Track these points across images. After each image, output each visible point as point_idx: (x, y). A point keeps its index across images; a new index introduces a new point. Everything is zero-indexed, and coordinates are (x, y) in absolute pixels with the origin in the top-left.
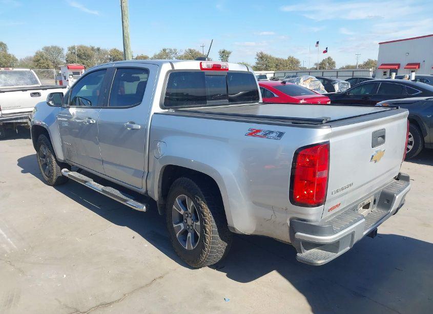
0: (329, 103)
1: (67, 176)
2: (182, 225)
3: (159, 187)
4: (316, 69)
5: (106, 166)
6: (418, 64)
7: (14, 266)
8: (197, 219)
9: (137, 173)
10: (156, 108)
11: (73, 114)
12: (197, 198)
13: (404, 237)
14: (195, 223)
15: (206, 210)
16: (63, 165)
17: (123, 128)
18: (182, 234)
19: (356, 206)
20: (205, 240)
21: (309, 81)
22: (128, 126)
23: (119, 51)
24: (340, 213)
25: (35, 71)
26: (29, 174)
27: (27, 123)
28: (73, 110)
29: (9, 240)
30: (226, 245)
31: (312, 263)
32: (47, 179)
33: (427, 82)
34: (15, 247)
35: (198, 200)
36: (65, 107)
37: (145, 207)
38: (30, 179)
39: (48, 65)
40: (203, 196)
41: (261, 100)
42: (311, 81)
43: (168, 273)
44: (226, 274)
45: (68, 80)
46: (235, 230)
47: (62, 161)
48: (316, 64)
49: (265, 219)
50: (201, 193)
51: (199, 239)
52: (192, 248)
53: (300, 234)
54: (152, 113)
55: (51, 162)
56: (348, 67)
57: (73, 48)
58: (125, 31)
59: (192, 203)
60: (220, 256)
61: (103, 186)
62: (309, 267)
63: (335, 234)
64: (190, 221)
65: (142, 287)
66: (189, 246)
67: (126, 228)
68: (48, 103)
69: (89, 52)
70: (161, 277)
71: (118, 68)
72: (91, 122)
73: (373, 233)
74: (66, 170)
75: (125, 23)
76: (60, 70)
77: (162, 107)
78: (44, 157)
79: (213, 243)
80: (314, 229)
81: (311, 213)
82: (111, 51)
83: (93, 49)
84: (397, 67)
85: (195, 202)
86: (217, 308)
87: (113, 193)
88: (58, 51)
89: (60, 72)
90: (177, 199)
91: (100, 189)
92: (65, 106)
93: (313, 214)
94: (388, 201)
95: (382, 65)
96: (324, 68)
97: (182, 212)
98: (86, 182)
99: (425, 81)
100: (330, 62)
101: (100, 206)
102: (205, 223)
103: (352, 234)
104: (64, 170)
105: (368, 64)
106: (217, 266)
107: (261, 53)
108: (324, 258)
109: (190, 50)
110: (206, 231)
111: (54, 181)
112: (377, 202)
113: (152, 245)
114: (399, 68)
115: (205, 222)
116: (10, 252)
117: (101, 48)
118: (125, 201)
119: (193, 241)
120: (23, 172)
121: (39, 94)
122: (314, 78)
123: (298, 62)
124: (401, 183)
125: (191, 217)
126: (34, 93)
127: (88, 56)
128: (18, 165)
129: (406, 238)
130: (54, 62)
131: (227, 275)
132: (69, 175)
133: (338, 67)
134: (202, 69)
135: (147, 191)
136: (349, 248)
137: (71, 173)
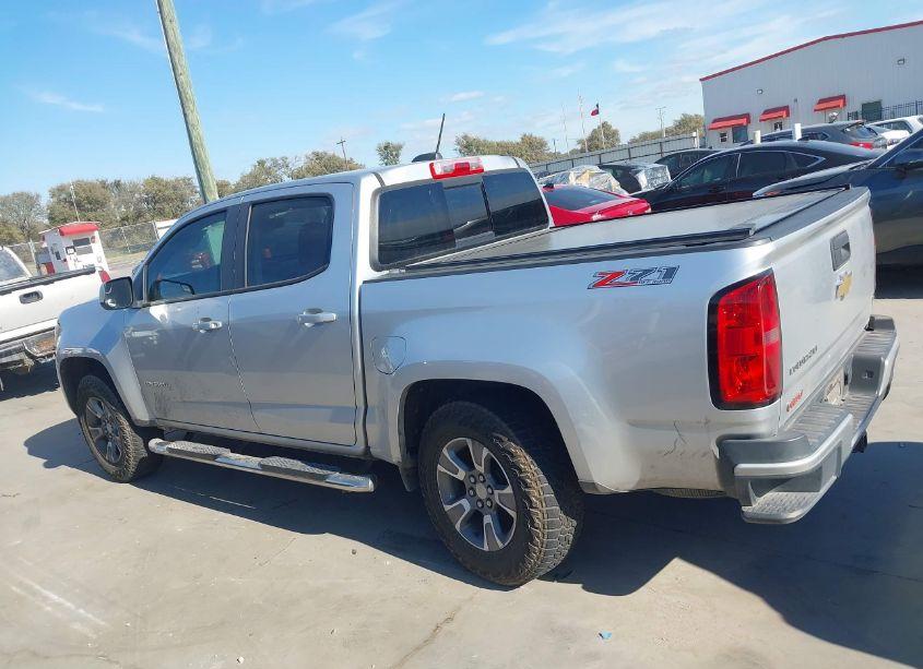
0: (650, 210)
1: (167, 453)
2: (464, 502)
3: (400, 434)
4: (582, 151)
5: (258, 414)
6: (786, 109)
7: (117, 663)
8: (501, 483)
9: (339, 414)
10: (364, 271)
11: (162, 316)
12: (498, 438)
13: (899, 443)
14: (496, 492)
15: (523, 460)
16: (148, 432)
17: (294, 326)
18: (468, 522)
19: (822, 393)
20: (533, 522)
21: (587, 175)
22: (305, 319)
23: (162, 180)
24: (801, 412)
25: (12, 248)
26: (64, 469)
27: (21, 361)
28: (159, 311)
29: (82, 611)
30: (575, 523)
31: (779, 521)
32: (112, 469)
33: (824, 137)
34: (103, 623)
35: (502, 441)
36: (139, 306)
37: (370, 482)
38: (68, 477)
39: (10, 235)
40: (510, 431)
41: (551, 223)
42: (592, 175)
43: (459, 608)
44: (580, 586)
45: (65, 260)
46: (597, 489)
47: (147, 424)
48: (580, 142)
49: (659, 452)
50: (504, 425)
51: (516, 525)
52: (501, 545)
53: (744, 467)
54: (359, 283)
55: (119, 431)
56: (644, 137)
57: (61, 189)
58: (194, 134)
59: (485, 452)
60: (565, 549)
61: (259, 459)
62: (772, 529)
63: (813, 452)
64: (482, 492)
65: (418, 649)
66: (492, 542)
67: (328, 537)
68: (104, 305)
69: (98, 194)
70: (449, 620)
71: (254, 204)
72: (213, 326)
73: (862, 443)
74: (159, 440)
75: (190, 118)
76: (44, 239)
77: (376, 267)
78: (98, 422)
79: (551, 524)
80: (773, 451)
81: (760, 419)
82: (147, 183)
83: (104, 184)
84: (744, 121)
85: (494, 448)
86: (594, 656)
87: (289, 466)
88: (29, 201)
89: (45, 245)
90: (445, 451)
91: (255, 465)
92: (139, 304)
93: (763, 421)
94: (871, 374)
95: (715, 121)
96: (597, 147)
97: (461, 475)
98: (215, 457)
99: (819, 136)
100: (608, 133)
101: (250, 503)
102: (527, 486)
103: (839, 449)
104: (153, 443)
105: (685, 125)
106: (559, 574)
107: (465, 137)
108: (799, 506)
109: (316, 154)
110: (531, 502)
111: (132, 469)
112: (850, 381)
113: (400, 560)
114: (749, 122)
115: (525, 483)
116: (95, 637)
117: (122, 182)
118: (323, 478)
119: (500, 531)
120: (47, 466)
121: (38, 296)
122: (596, 169)
123: (542, 144)
124: (879, 335)
125: (484, 481)
126: (27, 296)
127: (97, 202)
128: (30, 453)
129: (904, 443)
130: (23, 228)
131: (583, 588)
132: (171, 450)
133: (624, 140)
134: (435, 177)
135: (367, 448)
136: (834, 478)
137: (173, 445)
